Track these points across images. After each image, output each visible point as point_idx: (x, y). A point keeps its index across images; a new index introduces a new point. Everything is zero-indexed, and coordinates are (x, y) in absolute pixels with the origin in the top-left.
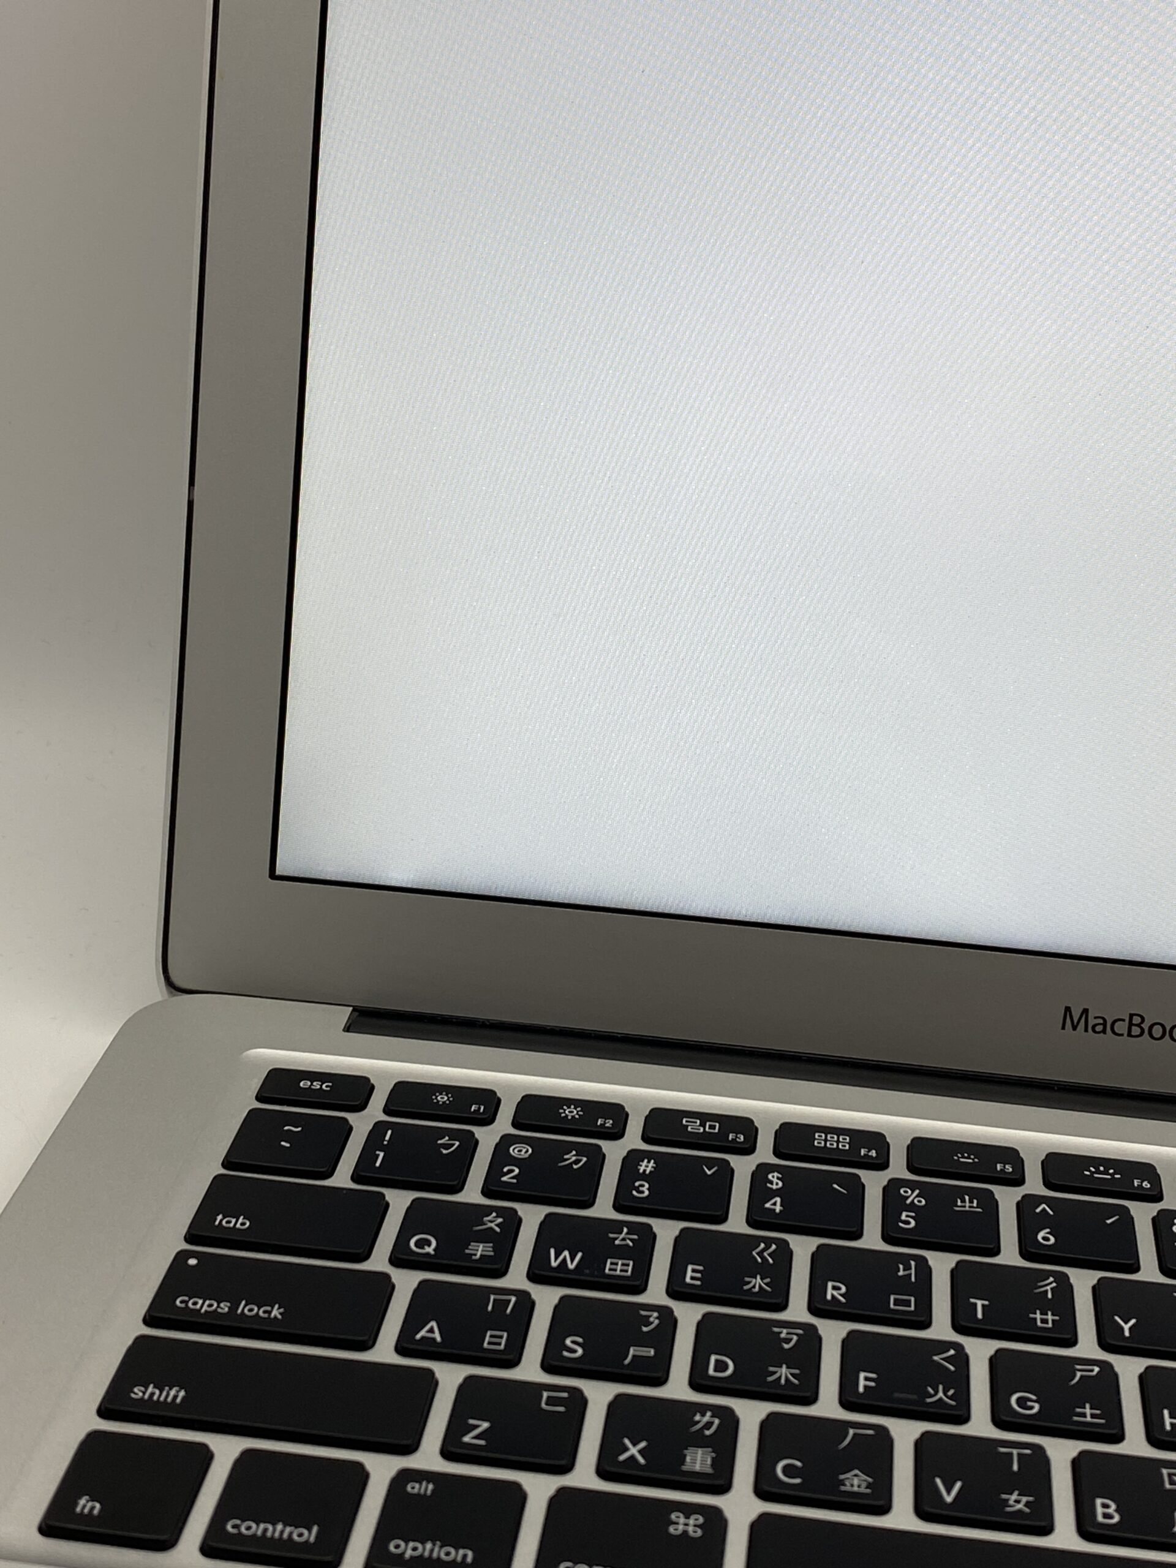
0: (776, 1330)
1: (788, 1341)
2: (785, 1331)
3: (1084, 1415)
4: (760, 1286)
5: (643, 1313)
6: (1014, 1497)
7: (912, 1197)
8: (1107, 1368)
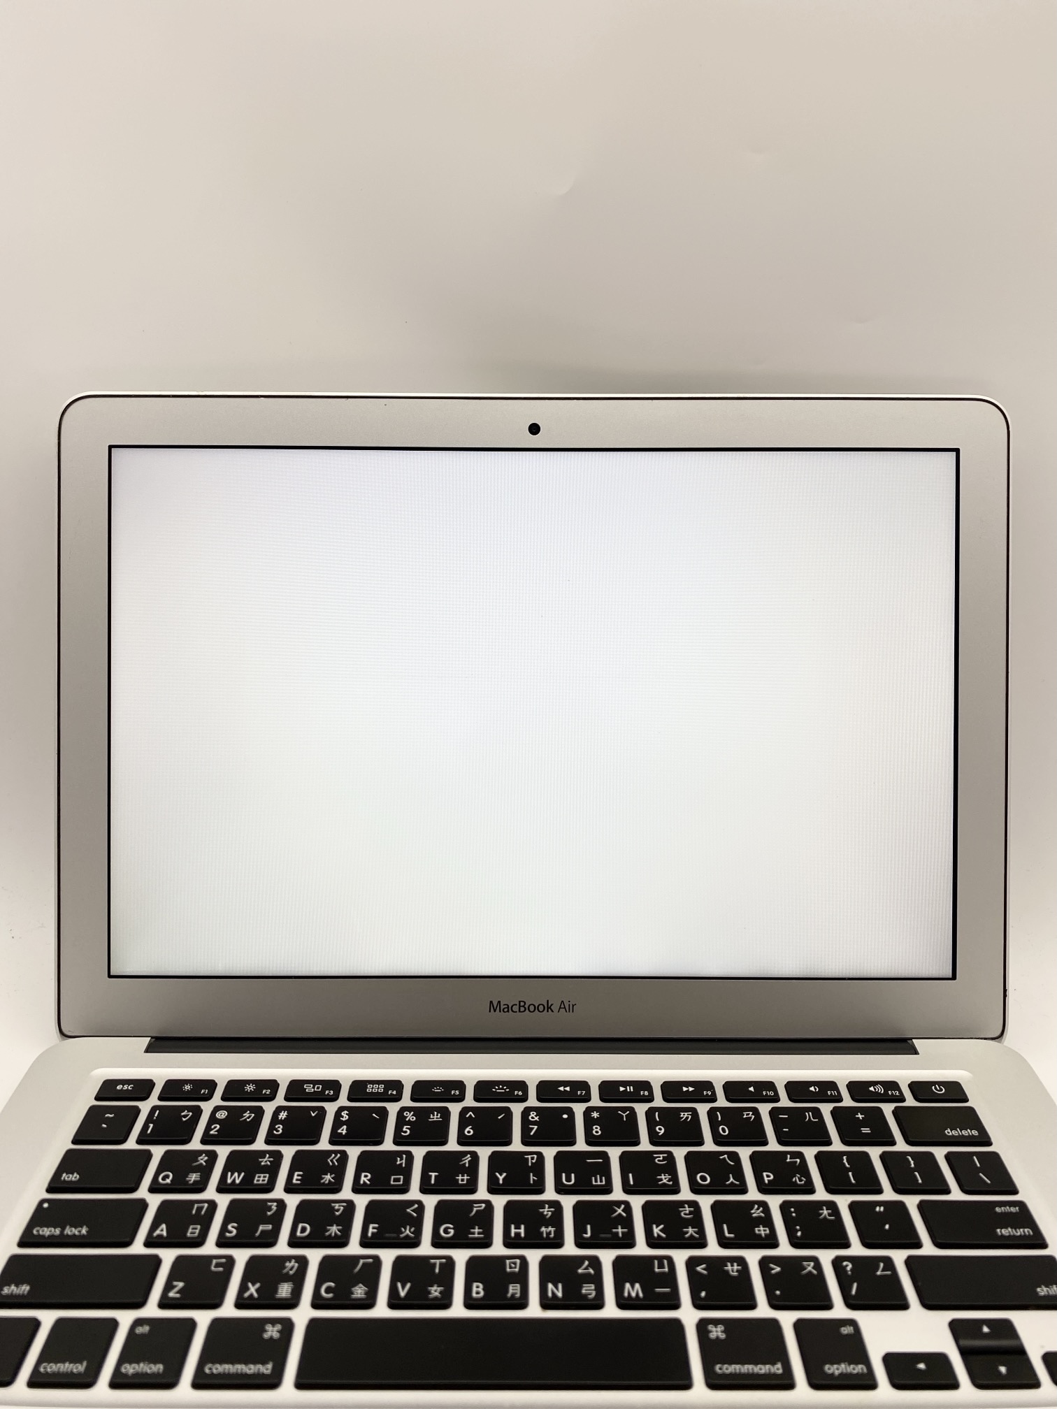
0: (333, 1205)
2: (337, 1205)
3: (474, 1233)
4: (330, 1180)
5: (269, 1204)
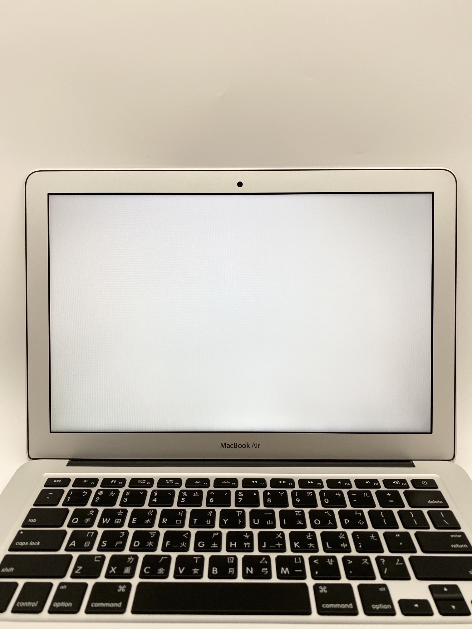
1: (152, 535)
6: (195, 569)
7: (185, 494)
8: (220, 532)
